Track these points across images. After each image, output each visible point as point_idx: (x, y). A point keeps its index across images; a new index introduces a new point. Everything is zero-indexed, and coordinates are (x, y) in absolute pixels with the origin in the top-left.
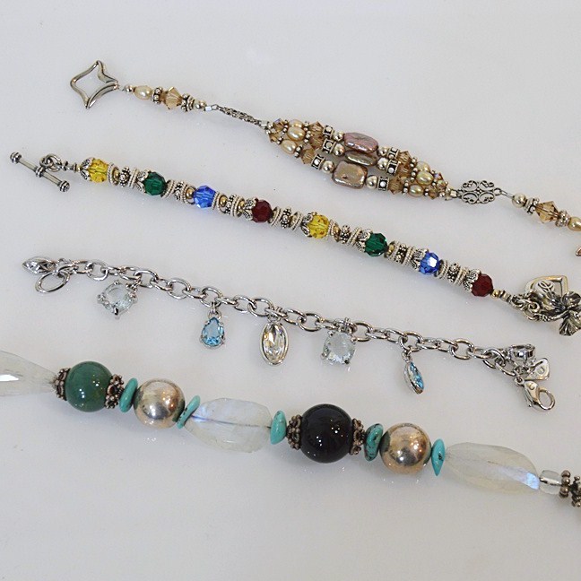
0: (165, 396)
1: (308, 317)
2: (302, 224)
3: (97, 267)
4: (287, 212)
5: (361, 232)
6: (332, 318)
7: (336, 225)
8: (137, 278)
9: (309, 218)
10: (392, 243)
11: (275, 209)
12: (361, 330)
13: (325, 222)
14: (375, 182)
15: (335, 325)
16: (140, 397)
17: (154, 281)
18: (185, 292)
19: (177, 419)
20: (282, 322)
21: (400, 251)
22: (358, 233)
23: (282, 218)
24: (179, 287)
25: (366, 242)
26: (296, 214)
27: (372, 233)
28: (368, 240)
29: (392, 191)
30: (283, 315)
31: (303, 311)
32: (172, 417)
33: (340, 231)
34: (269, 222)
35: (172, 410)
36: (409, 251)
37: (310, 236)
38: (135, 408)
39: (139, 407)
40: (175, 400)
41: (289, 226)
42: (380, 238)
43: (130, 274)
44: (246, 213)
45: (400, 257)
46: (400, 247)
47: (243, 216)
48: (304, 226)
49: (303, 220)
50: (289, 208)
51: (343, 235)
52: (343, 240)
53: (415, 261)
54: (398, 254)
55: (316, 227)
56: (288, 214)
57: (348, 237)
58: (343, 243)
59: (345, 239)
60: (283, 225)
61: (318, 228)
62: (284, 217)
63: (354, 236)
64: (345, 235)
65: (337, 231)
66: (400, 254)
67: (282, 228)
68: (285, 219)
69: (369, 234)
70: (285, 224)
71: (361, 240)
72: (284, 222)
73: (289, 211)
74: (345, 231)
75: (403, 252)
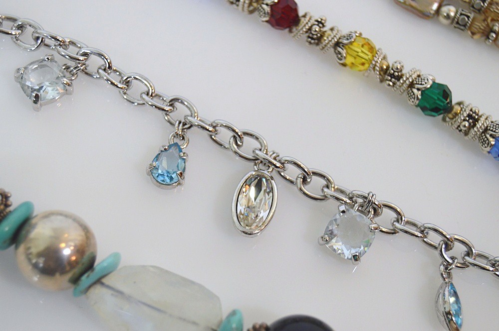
0: (66, 242)
1: (314, 177)
2: (338, 44)
3: (30, 30)
4: (320, 23)
5: (419, 76)
6: (349, 188)
7: (384, 58)
8: (81, 58)
9: (349, 36)
10: (459, 104)
11: (304, 16)
12: (388, 216)
13: (372, 49)
14: (452, 14)
15: (351, 199)
16: (28, 232)
17: (105, 70)
18: (144, 96)
19: (75, 281)
20: (274, 174)
21: (469, 116)
22: (414, 76)
23: (310, 29)
24: (137, 88)
25: (423, 92)
26: (332, 29)
27: (434, 82)
28: (427, 89)
29: (473, 34)
30: (278, 165)
31: (309, 166)
32: (69, 276)
33: (388, 67)
34: (290, 31)
35: (72, 265)
36: (482, 119)
37: (344, 65)
38: (17, 248)
39: (22, 249)
40: (80, 251)
41: (317, 44)
42: (445, 93)
43: (72, 51)
44: (262, 10)
45: (467, 124)
46: (471, 110)
47: (256, 13)
48: (340, 47)
49: (340, 38)
50: (324, 18)
51: (393, 74)
52: (390, 81)
53: (488, 136)
54: (464, 120)
55: (356, 53)
56: (321, 25)
57: (399, 78)
58: (389, 85)
59: (393, 80)
60: (310, 39)
61: (358, 55)
62: (314, 27)
63: (407, 79)
64: (396, 74)
65: (385, 67)
66: (468, 121)
67: (307, 44)
68: (316, 31)
69: (431, 82)
70: (312, 39)
71: (417, 86)
72: (313, 35)
73: (323, 22)
74: (397, 69)
75: (473, 118)
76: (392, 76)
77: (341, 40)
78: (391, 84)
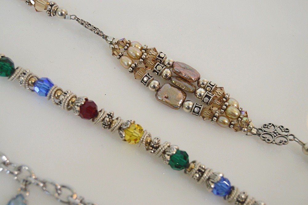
2: (120, 128)
4: (110, 115)
5: (169, 146)
7: (150, 136)
9: (126, 124)
10: (194, 162)
11: (101, 111)
13: (141, 130)
14: (191, 106)
21: (199, 170)
22: (166, 147)
23: (104, 119)
25: (171, 156)
26: (117, 119)
27: (178, 150)
28: (173, 154)
29: (203, 117)
33: (151, 141)
34: (93, 121)
36: (207, 172)
37: (125, 140)
41: (110, 128)
42: (185, 155)
44: (75, 109)
45: (198, 176)
46: (200, 167)
47: (72, 111)
48: (121, 130)
49: (121, 125)
50: (112, 113)
51: (153, 146)
52: (152, 150)
53: (210, 182)
54: (196, 173)
55: (131, 134)
56: (110, 117)
57: (157, 148)
58: (151, 152)
59: (153, 149)
60: (104, 126)
61: (133, 135)
62: (106, 119)
63: (162, 149)
64: (155, 146)
65: (149, 141)
66: (198, 173)
67: (103, 128)
68: (107, 121)
69: (175, 150)
70: (105, 125)
71: (167, 153)
72: (105, 123)
73: (112, 115)
74: (155, 143)
75: (201, 172)
76: (153, 147)
77: (122, 126)
78: (152, 151)
